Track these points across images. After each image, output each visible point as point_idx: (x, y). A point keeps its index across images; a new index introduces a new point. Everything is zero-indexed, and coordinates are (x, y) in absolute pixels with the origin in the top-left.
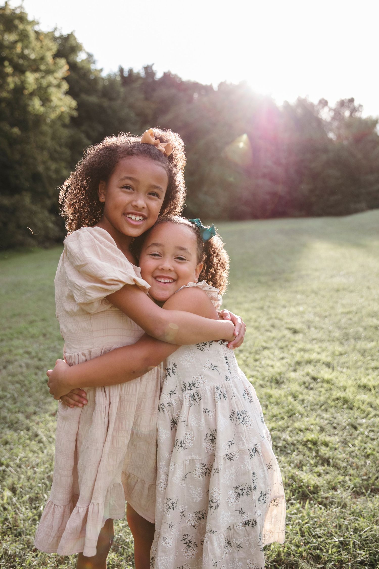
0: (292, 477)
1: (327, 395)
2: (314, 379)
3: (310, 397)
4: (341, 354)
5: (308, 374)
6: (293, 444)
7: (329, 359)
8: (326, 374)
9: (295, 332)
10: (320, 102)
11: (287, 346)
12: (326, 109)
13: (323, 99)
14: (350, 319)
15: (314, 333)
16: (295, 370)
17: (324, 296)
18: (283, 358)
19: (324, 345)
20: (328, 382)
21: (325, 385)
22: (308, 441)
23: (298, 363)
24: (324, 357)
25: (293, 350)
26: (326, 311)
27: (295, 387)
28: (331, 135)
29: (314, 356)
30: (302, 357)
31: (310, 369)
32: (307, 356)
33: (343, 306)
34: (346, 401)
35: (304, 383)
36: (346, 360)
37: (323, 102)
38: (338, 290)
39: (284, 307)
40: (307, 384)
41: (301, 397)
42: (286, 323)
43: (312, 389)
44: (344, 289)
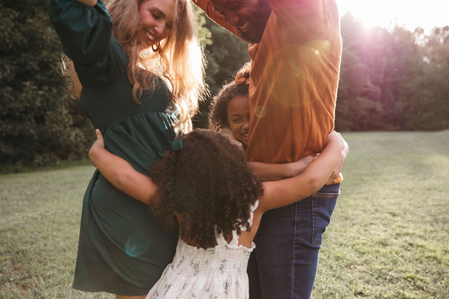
0: (399, 293)
1: (421, 254)
2: (411, 245)
3: (408, 254)
4: (431, 232)
5: (406, 241)
6: (397, 278)
7: (422, 234)
8: (420, 242)
9: (394, 215)
10: (416, 30)
11: (389, 224)
12: (422, 36)
13: (419, 27)
14: (440, 209)
15: (409, 217)
16: (396, 239)
17: (417, 193)
18: (386, 231)
19: (418, 225)
20: (421, 246)
21: (420, 249)
22: (408, 277)
23: (398, 235)
24: (418, 232)
25: (394, 226)
26: (419, 203)
27: (396, 248)
28: (425, 59)
29: (410, 231)
30: (401, 231)
31: (408, 238)
32: (404, 231)
33: (433, 200)
34: (435, 258)
35: (403, 246)
36: (436, 235)
37: (419, 30)
38: (429, 189)
39: (385, 198)
40: (405, 247)
41: (401, 254)
42: (387, 209)
43: (409, 250)
44: (434, 189)
